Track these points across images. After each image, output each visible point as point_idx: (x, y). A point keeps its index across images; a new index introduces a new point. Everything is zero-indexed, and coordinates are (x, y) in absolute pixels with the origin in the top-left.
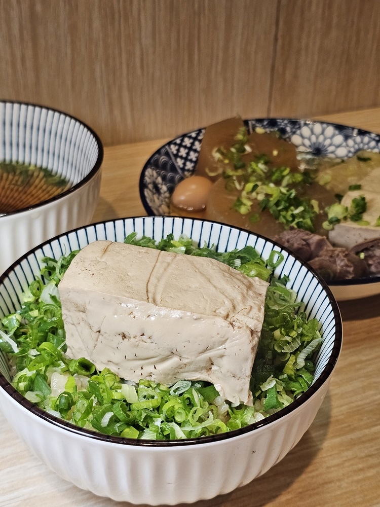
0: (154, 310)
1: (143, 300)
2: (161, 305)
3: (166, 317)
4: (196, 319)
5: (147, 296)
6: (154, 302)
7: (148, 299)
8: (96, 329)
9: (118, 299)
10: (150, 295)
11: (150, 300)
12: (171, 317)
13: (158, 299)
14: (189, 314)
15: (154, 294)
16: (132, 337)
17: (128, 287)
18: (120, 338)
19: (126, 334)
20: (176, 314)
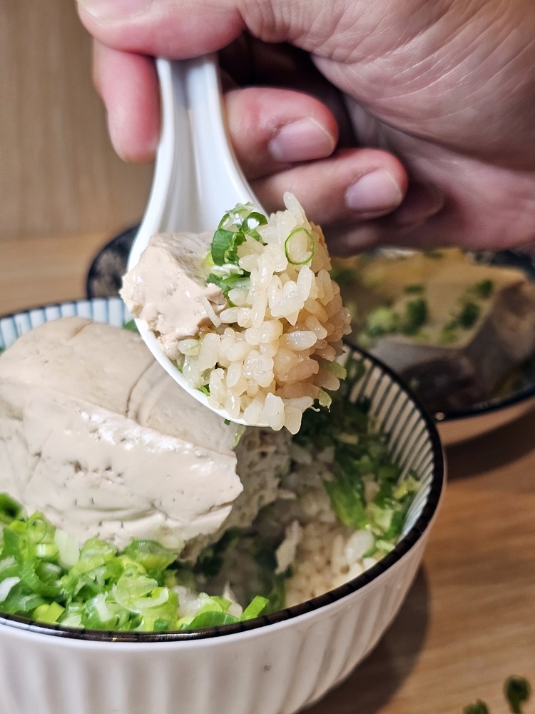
0: (133, 430)
1: (117, 411)
2: (147, 425)
3: (151, 445)
4: (200, 457)
5: (128, 406)
6: (137, 418)
7: (127, 412)
8: (34, 449)
9: (78, 404)
10: (133, 407)
11: (131, 413)
12: (159, 447)
13: (145, 414)
14: (189, 446)
15: (140, 406)
16: (90, 469)
17: (99, 389)
18: (71, 469)
19: (83, 464)
20: (169, 443)
